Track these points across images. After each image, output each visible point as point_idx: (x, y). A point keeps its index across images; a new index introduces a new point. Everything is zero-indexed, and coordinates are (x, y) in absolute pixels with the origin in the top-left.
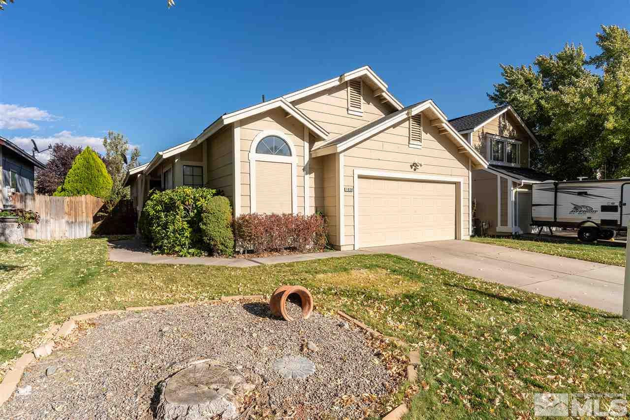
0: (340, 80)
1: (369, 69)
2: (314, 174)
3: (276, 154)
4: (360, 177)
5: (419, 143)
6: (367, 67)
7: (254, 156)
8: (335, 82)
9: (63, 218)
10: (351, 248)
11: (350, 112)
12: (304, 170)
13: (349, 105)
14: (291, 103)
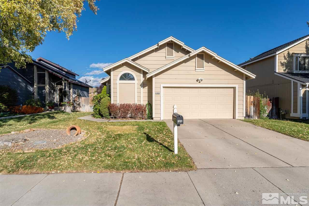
0: (158, 45)
1: (172, 37)
2: (147, 87)
3: (128, 80)
4: (164, 87)
5: (202, 69)
6: (171, 37)
7: (119, 81)
8: (156, 47)
9: (89, 105)
10: (159, 119)
11: (166, 58)
12: (140, 86)
13: (166, 55)
14: (131, 60)
